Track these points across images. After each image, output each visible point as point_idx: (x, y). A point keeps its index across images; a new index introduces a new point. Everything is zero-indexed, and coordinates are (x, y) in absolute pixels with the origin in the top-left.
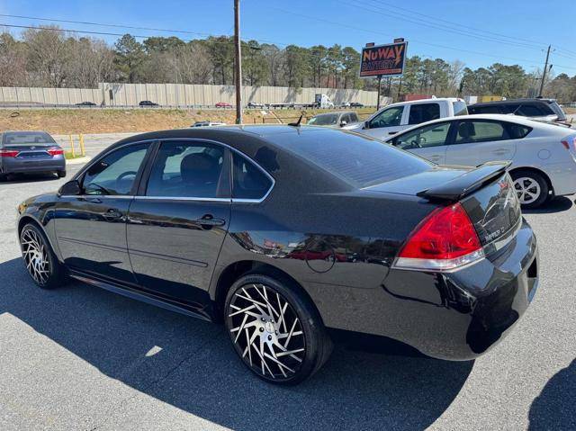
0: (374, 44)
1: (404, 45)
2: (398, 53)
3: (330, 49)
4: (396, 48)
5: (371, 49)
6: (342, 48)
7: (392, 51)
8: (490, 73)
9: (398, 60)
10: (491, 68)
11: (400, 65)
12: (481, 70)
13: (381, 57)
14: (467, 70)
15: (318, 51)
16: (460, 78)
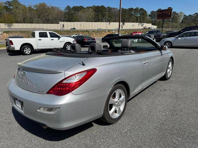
0: (161, 9)
1: (171, 9)
2: (169, 12)
3: (135, 9)
4: (169, 11)
5: (160, 11)
6: (139, 9)
7: (167, 11)
8: (194, 17)
9: (169, 14)
10: (194, 15)
11: (170, 16)
12: (190, 15)
13: (163, 13)
14: (185, 15)
15: (131, 9)
16: (182, 18)
